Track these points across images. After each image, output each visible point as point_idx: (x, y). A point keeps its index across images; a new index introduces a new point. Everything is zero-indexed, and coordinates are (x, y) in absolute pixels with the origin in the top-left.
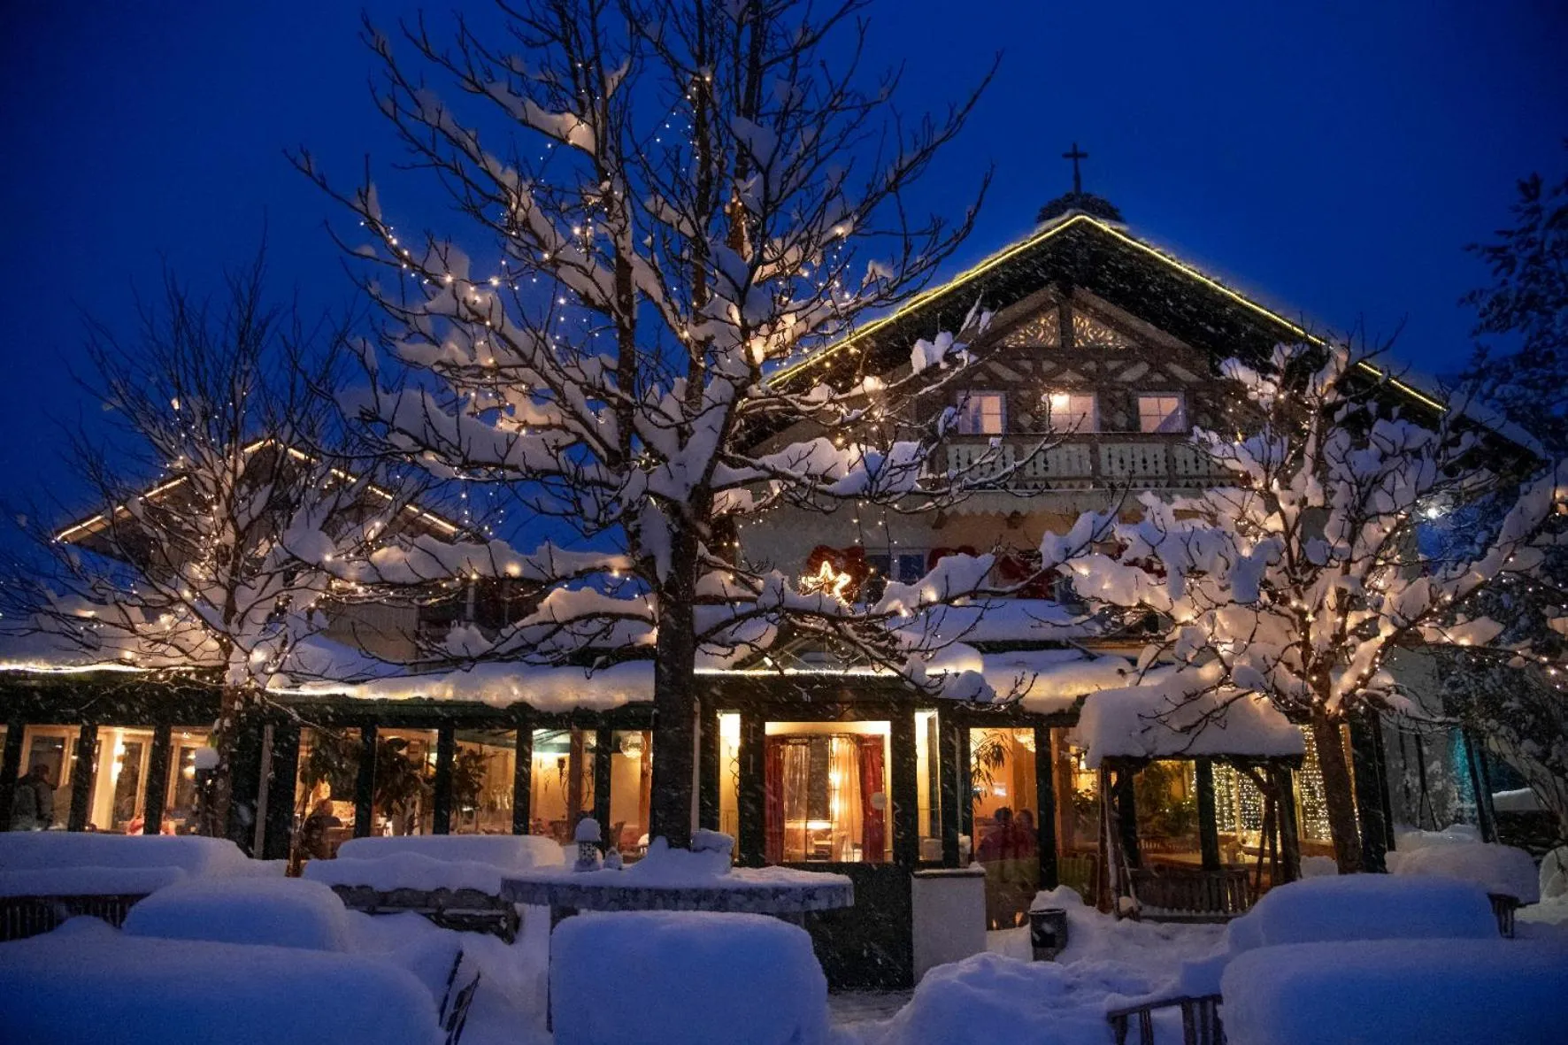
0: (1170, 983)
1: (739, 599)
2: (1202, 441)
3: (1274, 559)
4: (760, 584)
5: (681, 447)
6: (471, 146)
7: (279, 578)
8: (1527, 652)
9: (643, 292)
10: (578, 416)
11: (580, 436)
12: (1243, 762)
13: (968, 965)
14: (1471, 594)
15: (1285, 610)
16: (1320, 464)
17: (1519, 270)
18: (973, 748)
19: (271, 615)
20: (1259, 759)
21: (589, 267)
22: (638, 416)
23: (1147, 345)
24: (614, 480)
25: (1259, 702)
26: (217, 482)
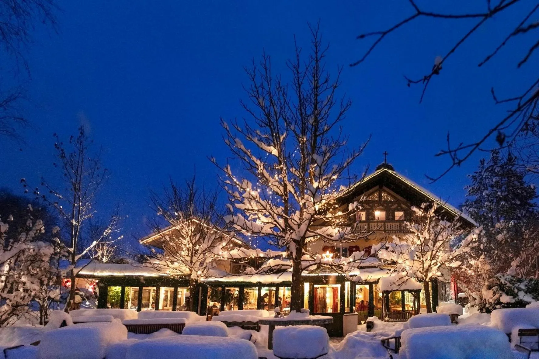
0: (393, 334)
1: (311, 260)
2: (406, 224)
3: (418, 250)
4: (315, 258)
5: (299, 228)
6: (249, 154)
7: (202, 255)
8: (465, 268)
9: (290, 191)
10: (276, 221)
11: (276, 225)
12: (410, 291)
13: (355, 333)
14: (455, 257)
15: (420, 260)
16: (429, 230)
17: (478, 181)
18: (356, 289)
19: (201, 263)
20: (413, 290)
21: (278, 186)
22: (290, 221)
23: (397, 200)
24: (284, 235)
25: (413, 280)
26: (187, 232)
